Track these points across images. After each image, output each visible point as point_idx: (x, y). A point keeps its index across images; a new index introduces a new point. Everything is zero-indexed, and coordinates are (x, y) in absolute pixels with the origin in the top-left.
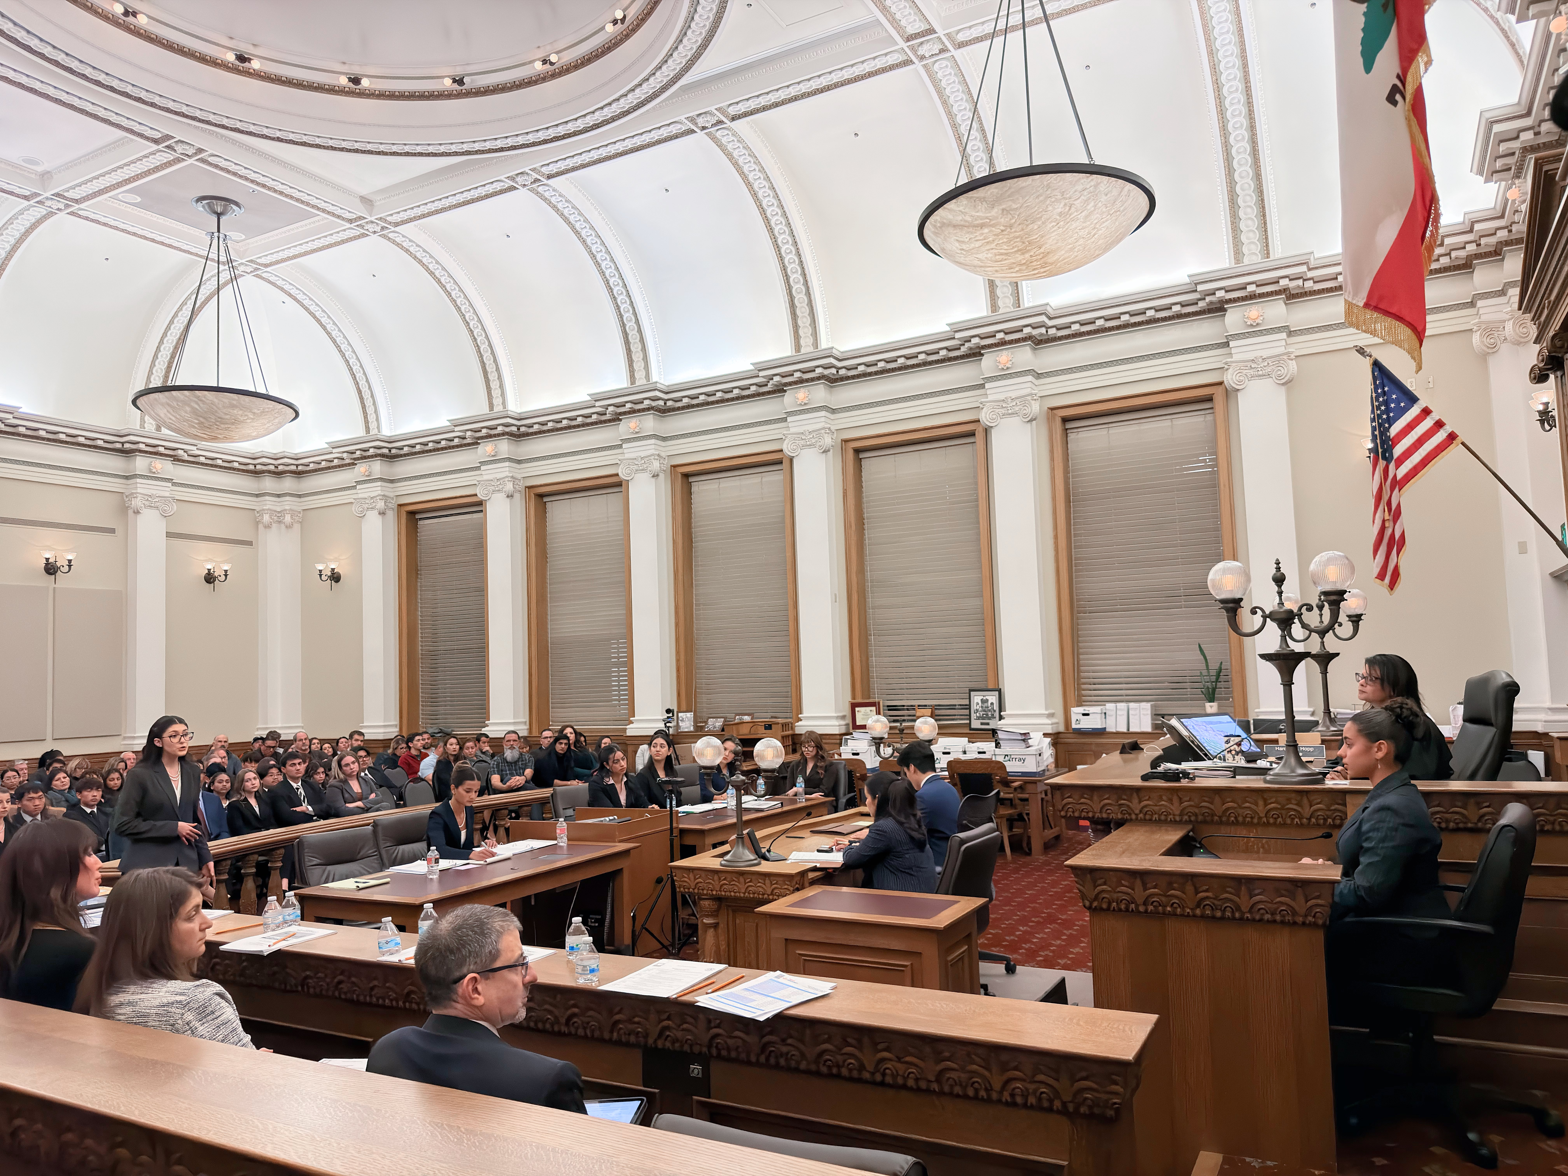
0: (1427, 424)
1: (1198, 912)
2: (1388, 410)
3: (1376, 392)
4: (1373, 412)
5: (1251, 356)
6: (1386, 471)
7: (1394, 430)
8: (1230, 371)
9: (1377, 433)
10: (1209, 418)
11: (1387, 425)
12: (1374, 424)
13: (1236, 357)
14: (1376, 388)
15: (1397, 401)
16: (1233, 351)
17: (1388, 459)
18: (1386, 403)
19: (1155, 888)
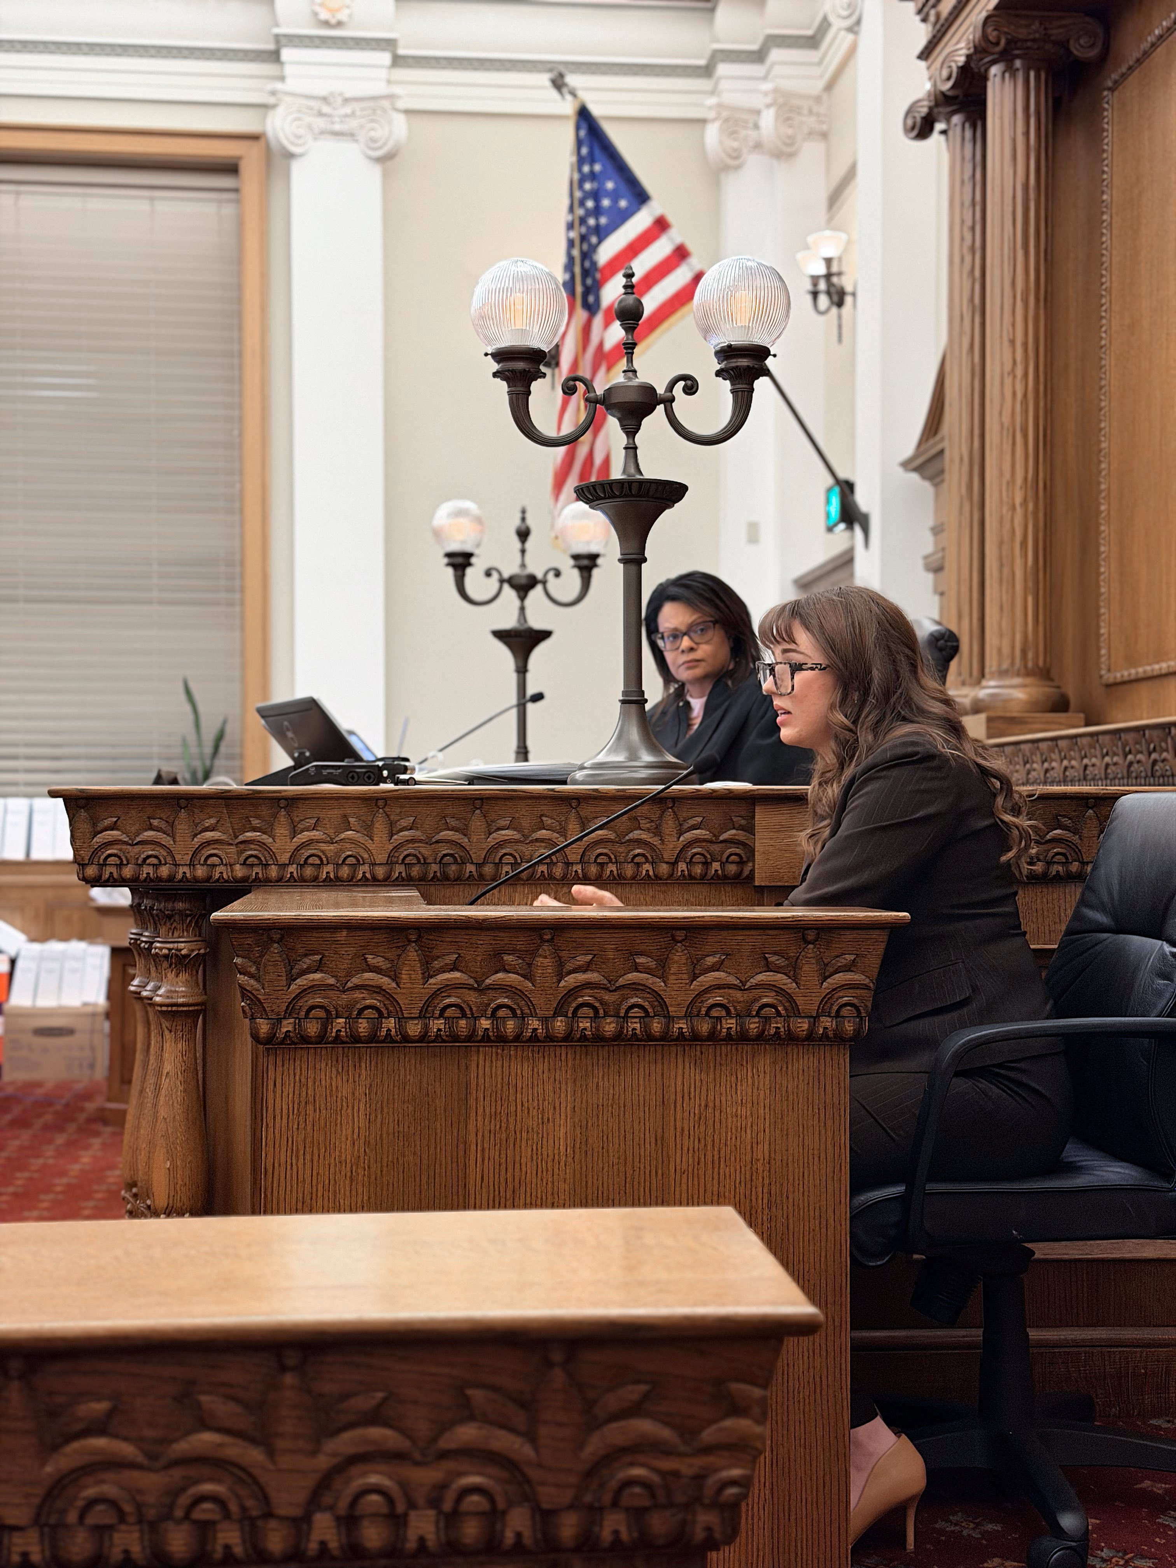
0: (660, 250)
1: (560, 1025)
2: (597, 211)
3: (580, 170)
4: (571, 209)
5: (321, 88)
6: (586, 330)
7: (606, 252)
8: (280, 111)
9: (576, 252)
10: (228, 210)
11: (594, 240)
12: (573, 234)
13: (291, 85)
14: (581, 161)
15: (615, 196)
16: (288, 70)
17: (591, 308)
18: (596, 195)
19: (454, 968)
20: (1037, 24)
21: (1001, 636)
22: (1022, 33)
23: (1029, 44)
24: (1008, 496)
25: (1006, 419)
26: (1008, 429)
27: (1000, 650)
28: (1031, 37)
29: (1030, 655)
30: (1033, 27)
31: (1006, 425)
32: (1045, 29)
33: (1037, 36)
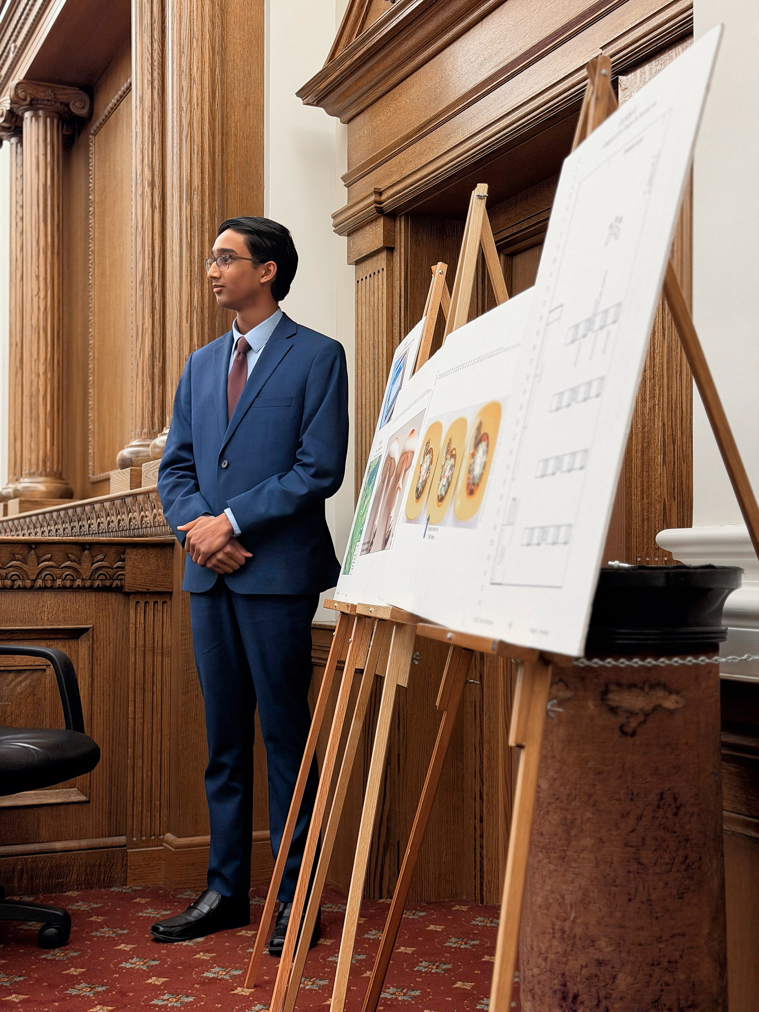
20: (50, 91)
21: (31, 452)
22: (41, 95)
23: (46, 102)
24: (35, 368)
25: (34, 322)
26: (35, 329)
27: (30, 460)
28: (46, 98)
29: (48, 464)
30: (47, 93)
31: (34, 326)
32: (55, 94)
33: (50, 98)
